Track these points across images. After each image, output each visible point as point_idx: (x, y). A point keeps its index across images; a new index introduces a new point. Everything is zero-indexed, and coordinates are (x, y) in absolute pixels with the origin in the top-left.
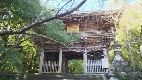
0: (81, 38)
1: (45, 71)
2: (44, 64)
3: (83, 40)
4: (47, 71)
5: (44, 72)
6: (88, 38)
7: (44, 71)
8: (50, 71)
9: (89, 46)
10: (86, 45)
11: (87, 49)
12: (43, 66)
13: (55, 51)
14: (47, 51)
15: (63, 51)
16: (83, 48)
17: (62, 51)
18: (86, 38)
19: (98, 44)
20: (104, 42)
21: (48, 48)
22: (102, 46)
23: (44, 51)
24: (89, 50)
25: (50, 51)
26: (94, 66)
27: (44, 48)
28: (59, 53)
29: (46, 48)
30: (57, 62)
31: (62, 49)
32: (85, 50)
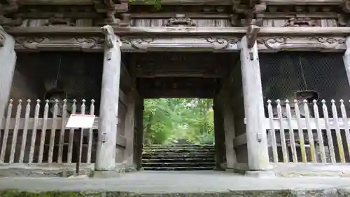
1: (16, 160)
2: (14, 116)
4: (26, 161)
5: (11, 166)
9: (270, 22)
13: (84, 44)
14: (33, 45)
15: (128, 46)
16: (241, 35)
17: (121, 44)
19: (319, 15)
21: (36, 25)
22: (339, 25)
23: (16, 42)
24: (271, 45)
25: (47, 43)
26: (305, 131)
27: (16, 29)
28: (105, 59)
29: (28, 25)
30: (93, 107)
31: (123, 35)
32: (250, 46)
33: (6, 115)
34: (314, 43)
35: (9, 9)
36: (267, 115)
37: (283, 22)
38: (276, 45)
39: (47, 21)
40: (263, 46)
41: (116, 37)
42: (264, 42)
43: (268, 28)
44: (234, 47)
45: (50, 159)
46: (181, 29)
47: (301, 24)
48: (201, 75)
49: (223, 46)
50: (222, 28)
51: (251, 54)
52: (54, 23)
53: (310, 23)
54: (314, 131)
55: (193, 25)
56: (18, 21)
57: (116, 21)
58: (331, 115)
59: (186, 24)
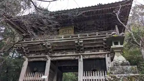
0: (74, 41)
2: (26, 77)
3: (77, 44)
6: (84, 41)
9: (86, 51)
10: (82, 50)
11: (83, 57)
14: (32, 60)
15: (52, 59)
16: (78, 55)
17: (50, 59)
18: (82, 41)
19: (99, 49)
21: (33, 55)
22: (104, 51)
24: (86, 57)
25: (35, 59)
26: (93, 80)
29: (31, 55)
30: (43, 74)
31: (51, 57)
32: (80, 58)
34: (97, 56)
35: (27, 52)
36: (83, 75)
37: (89, 51)
38: (87, 57)
40: (84, 58)
41: (50, 57)
42: (84, 57)
43: (86, 53)
44: (77, 58)
46: (64, 54)
47: (94, 52)
48: (76, 65)
49: (74, 58)
50: (75, 54)
51: (80, 60)
52: (36, 55)
53: (96, 51)
55: (67, 53)
56: (29, 55)
57: (50, 53)
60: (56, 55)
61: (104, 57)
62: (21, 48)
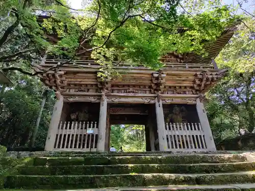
0: (152, 74)
1: (63, 147)
2: (62, 129)
4: (67, 147)
5: (61, 150)
6: (167, 74)
7: (59, 147)
8: (75, 147)
9: (166, 92)
11: (162, 100)
12: (57, 135)
13: (92, 100)
14: (71, 100)
15: (110, 101)
16: (155, 97)
17: (107, 100)
18: (165, 75)
19: (185, 90)
20: (199, 85)
21: (72, 92)
22: (193, 94)
23: (64, 98)
24: (167, 101)
25: (77, 99)
26: (182, 136)
27: (64, 93)
28: (101, 105)
29: (69, 91)
30: (96, 125)
31: (107, 96)
32: (159, 101)
33: (59, 128)
34: (184, 101)
35: (63, 85)
36: (166, 129)
37: (171, 92)
38: (169, 101)
39: (77, 90)
40: (164, 102)
41: (105, 97)
42: (164, 100)
43: (166, 95)
44: (152, 102)
45: (77, 146)
46: (132, 94)
47: (178, 93)
49: (148, 101)
50: (148, 94)
51: (159, 105)
52: (80, 91)
53: (182, 93)
54: (185, 136)
55: (136, 93)
56: (65, 90)
57: (106, 90)
58: (192, 129)
59: (133, 92)
60: (115, 94)
61: (194, 102)
62: (53, 75)
